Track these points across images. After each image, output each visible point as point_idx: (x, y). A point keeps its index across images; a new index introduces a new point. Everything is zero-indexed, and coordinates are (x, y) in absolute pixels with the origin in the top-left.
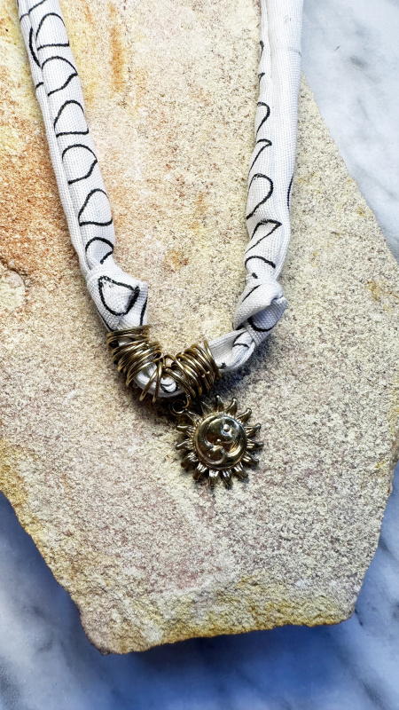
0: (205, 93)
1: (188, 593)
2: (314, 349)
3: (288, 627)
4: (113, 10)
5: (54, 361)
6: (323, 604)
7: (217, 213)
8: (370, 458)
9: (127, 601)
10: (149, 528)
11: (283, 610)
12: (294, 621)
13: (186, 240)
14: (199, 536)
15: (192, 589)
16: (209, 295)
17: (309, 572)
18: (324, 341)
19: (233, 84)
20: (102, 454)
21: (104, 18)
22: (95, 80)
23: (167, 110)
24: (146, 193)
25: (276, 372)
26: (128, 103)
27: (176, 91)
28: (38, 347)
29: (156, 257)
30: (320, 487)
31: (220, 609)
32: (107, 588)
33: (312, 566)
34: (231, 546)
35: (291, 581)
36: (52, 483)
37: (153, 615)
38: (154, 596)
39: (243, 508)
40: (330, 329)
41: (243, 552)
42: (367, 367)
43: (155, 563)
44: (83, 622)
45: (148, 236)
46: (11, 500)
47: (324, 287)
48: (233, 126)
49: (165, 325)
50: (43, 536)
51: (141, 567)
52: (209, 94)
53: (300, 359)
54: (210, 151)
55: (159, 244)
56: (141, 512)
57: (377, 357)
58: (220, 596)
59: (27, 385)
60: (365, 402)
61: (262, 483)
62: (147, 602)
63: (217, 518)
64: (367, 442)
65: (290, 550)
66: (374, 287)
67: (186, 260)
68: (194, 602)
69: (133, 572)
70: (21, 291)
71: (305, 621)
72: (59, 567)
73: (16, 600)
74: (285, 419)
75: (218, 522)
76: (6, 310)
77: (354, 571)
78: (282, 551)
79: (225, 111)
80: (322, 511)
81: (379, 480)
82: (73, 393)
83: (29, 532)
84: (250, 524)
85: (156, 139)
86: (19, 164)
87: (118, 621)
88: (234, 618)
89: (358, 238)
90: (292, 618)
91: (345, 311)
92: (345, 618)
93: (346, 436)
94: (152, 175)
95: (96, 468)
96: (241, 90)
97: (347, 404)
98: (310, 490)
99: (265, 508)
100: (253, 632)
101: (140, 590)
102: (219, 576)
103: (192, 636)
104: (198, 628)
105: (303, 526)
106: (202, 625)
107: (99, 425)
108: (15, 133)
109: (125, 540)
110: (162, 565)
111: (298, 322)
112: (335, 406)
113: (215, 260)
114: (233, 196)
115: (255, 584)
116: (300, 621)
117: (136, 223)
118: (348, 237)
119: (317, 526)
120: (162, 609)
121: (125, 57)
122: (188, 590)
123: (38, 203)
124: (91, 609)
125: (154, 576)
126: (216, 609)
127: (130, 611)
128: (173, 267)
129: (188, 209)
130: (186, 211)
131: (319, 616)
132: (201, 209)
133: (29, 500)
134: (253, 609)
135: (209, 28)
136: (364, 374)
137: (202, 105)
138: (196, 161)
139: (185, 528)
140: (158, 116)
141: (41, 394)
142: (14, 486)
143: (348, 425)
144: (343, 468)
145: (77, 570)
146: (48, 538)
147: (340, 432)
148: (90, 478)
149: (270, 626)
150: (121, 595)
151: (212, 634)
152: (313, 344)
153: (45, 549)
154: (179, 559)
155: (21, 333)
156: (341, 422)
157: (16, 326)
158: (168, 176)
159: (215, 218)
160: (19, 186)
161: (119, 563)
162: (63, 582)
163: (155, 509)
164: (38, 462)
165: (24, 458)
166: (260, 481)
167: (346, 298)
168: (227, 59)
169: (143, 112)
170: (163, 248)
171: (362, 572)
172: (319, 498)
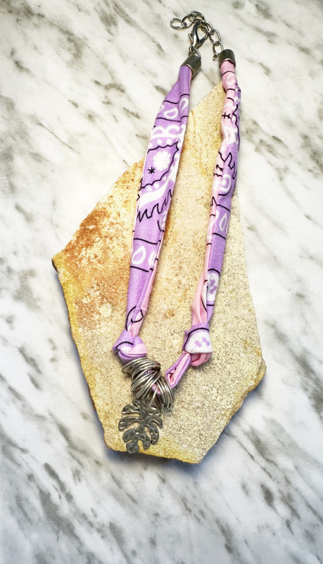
3: (176, 460)
6: (190, 455)
7: (190, 298)
8: (223, 408)
11: (175, 453)
13: (176, 306)
17: (188, 443)
18: (218, 359)
23: (182, 251)
27: (188, 243)
29: (162, 311)
30: (201, 414)
33: (190, 441)
35: (181, 444)
36: (105, 384)
40: (223, 355)
42: (233, 374)
45: (162, 302)
46: (90, 386)
47: (225, 338)
55: (165, 306)
57: (238, 371)
60: (228, 387)
61: (180, 406)
64: (224, 403)
65: (184, 433)
66: (246, 343)
67: (174, 314)
70: (110, 310)
72: (101, 414)
74: (195, 385)
76: (103, 317)
77: (205, 447)
78: (180, 432)
80: (199, 423)
81: (225, 418)
83: (94, 399)
85: (175, 262)
86: (121, 262)
89: (245, 321)
90: (178, 457)
91: (231, 350)
92: (197, 463)
93: (217, 398)
94: (170, 277)
97: (220, 386)
98: (197, 414)
100: (162, 458)
105: (191, 426)
108: (122, 250)
112: (215, 385)
116: (180, 459)
118: (241, 320)
119: (196, 427)
121: (171, 225)
128: (168, 316)
129: (180, 294)
131: (188, 459)
132: (185, 295)
133: (96, 388)
138: (188, 274)
140: (178, 253)
142: (92, 382)
143: (219, 394)
144: (212, 409)
145: (107, 417)
146: (99, 403)
147: (215, 396)
149: (169, 457)
153: (98, 406)
156: (216, 392)
157: (105, 324)
158: (175, 279)
160: (118, 271)
162: (101, 420)
164: (102, 376)
165: (98, 373)
167: (233, 345)
170: (166, 308)
171: (208, 449)
172: (199, 418)
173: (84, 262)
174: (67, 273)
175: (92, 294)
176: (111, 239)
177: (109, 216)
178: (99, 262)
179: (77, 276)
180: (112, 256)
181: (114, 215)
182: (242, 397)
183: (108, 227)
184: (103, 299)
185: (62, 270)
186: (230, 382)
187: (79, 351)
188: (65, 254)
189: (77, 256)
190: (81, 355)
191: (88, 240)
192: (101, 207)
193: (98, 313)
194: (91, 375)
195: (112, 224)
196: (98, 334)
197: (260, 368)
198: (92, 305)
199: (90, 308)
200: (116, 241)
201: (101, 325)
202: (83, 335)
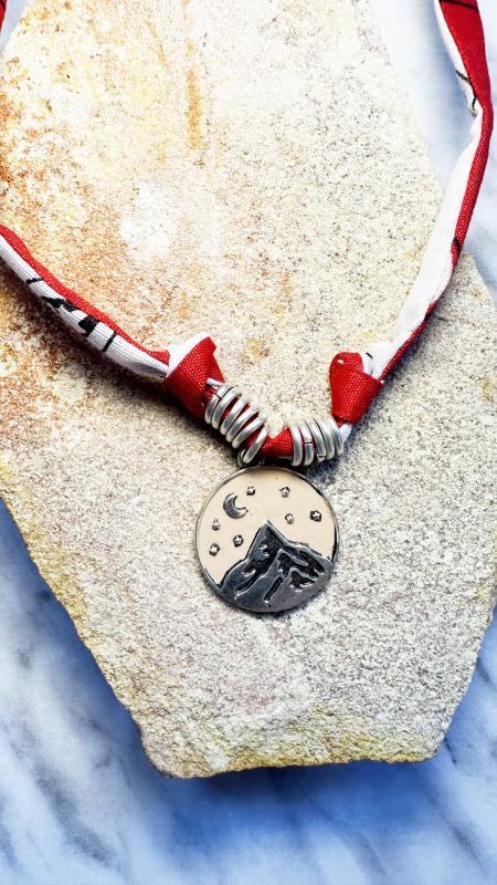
0: (296, 148)
1: (258, 719)
2: (411, 456)
3: (366, 762)
4: (190, 48)
5: (117, 463)
6: (405, 740)
7: (304, 295)
8: (468, 582)
9: (192, 724)
10: (217, 649)
11: (361, 744)
12: (373, 756)
13: (268, 326)
14: (271, 660)
15: (261, 716)
16: (293, 392)
17: (392, 705)
18: (423, 447)
19: (330, 137)
20: (167, 567)
21: (180, 59)
22: (168, 135)
23: (250, 170)
24: (223, 271)
25: (366, 482)
26: (206, 163)
27: (262, 147)
28: (101, 447)
29: (232, 347)
30: (409, 613)
31: (292, 738)
32: (170, 710)
33: (395, 699)
34: (307, 672)
35: (372, 714)
36: (114, 595)
37: (219, 741)
38: (220, 721)
39: (321, 631)
40: (430, 433)
41: (319, 679)
42: (472, 478)
43: (223, 686)
44: (144, 743)
45: (224, 323)
46: (70, 612)
47: (427, 383)
48: (328, 188)
50: (103, 651)
51: (207, 689)
52: (301, 150)
53: (394, 467)
54: (299, 219)
55: (237, 332)
56: (209, 631)
57: (484, 467)
58: (292, 725)
59: (88, 488)
60: (467, 519)
61: (343, 605)
62: (213, 727)
63: (292, 641)
64: (465, 566)
65: (372, 680)
66: (487, 385)
67: (267, 350)
68: (263, 729)
69: (199, 694)
70: (82, 382)
71: (385, 757)
72: (121, 686)
73: (73, 713)
74: (372, 534)
75: (293, 645)
76: (66, 404)
77: (443, 706)
78: (362, 681)
79: (319, 170)
80: (410, 639)
81: (478, 608)
82: (136, 499)
83: (88, 646)
84: (327, 651)
85: (237, 207)
86: (81, 237)
87: (182, 744)
88: (306, 749)
89: (470, 325)
90: (371, 753)
91: (450, 413)
92: (429, 756)
93: (442, 556)
94: (232, 250)
95: (161, 581)
96: (339, 143)
97: (445, 521)
98: (398, 616)
99: (345, 633)
100: (326, 766)
101: (206, 713)
102: (291, 704)
103: (260, 765)
104: (268, 757)
105: (387, 655)
106: (272, 754)
107: (165, 535)
108: (77, 201)
109: (190, 660)
110: (230, 689)
111: (394, 425)
112: (431, 522)
113: (300, 351)
114: (325, 274)
115: (332, 715)
116: (379, 756)
117: (212, 307)
118: (458, 324)
119: (403, 655)
120: (229, 735)
121: (203, 107)
122: (257, 717)
123: (102, 283)
124: (153, 731)
125: (221, 700)
126: (288, 738)
127: (194, 734)
128: (252, 359)
129: (271, 290)
130: (270, 292)
131: (400, 752)
132: (286, 291)
133: (90, 611)
134: (328, 740)
135: (304, 66)
136: (468, 487)
137: (292, 163)
138: (283, 232)
139: (257, 650)
140: (240, 178)
141: (103, 498)
142: (73, 596)
143: (446, 544)
144: (436, 593)
146: (108, 653)
147: (435, 552)
148: (154, 592)
149: (346, 760)
150: (185, 718)
151: (282, 764)
152: (410, 451)
153: (105, 665)
154: (249, 683)
155: (82, 430)
156: (437, 541)
157: (77, 422)
158: (250, 251)
159: (302, 301)
160: (80, 264)
161: (183, 684)
162: (123, 701)
163: (224, 629)
164: (99, 573)
165: (84, 567)
166: (341, 603)
167: (452, 398)
168: (324, 106)
169: (222, 173)
170: (241, 337)
171: (452, 708)
172: (407, 625)
175: (18, 347)
176: (40, 177)
177: (18, 115)
180: (52, 227)
181: (34, 108)
183: (22, 145)
186: (471, 501)
187: (16, 518)
190: (24, 528)
193: (49, 396)
194: (66, 577)
195: (33, 133)
196: (60, 454)
199: (20, 389)
200: (54, 181)
201: (65, 429)
202: (16, 469)
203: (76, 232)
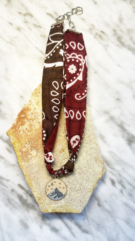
1: (56, 206)
6: (77, 210)
8: (89, 189)
9: (46, 205)
11: (71, 210)
13: (65, 147)
17: (76, 205)
18: (85, 168)
28: (37, 163)
29: (59, 150)
30: (80, 192)
32: (44, 203)
35: (73, 206)
36: (37, 186)
37: (50, 208)
38: (51, 205)
40: (87, 165)
42: (92, 173)
44: (39, 207)
45: (58, 146)
47: (87, 158)
49: (59, 162)
53: (80, 170)
55: (60, 147)
57: (94, 171)
58: (61, 207)
59: (35, 169)
60: (90, 179)
64: (89, 186)
66: (96, 159)
67: (64, 151)
70: (36, 153)
72: (37, 199)
76: (33, 156)
78: (72, 201)
80: (80, 196)
81: (90, 192)
82: (42, 172)
83: (33, 193)
87: (45, 208)
88: (63, 210)
89: (95, 149)
91: (90, 163)
92: (80, 213)
97: (87, 179)
98: (78, 192)
102: (61, 204)
105: (76, 198)
106: (58, 210)
112: (85, 179)
115: (67, 206)
116: (73, 212)
118: (93, 149)
119: (78, 199)
120: (52, 207)
124: (41, 206)
125: (51, 202)
126: (60, 208)
127: (47, 207)
128: (62, 152)
129: (66, 141)
133: (33, 188)
134: (66, 209)
140: (63, 123)
141: (37, 171)
142: (31, 185)
143: (87, 183)
144: (84, 190)
145: (39, 200)
146: (35, 194)
147: (85, 184)
149: (68, 212)
152: (83, 168)
153: (35, 196)
155: (35, 160)
156: (85, 182)
158: (63, 135)
160: (38, 134)
162: (37, 201)
164: (35, 182)
165: (33, 181)
167: (90, 160)
171: (84, 206)
172: (79, 194)
173: (21, 132)
174: (14, 138)
175: (27, 146)
176: (33, 120)
177: (30, 110)
178: (29, 131)
179: (19, 139)
180: (34, 128)
181: (33, 109)
182: (97, 182)
183: (30, 115)
184: (32, 148)
185: (11, 137)
186: (91, 177)
187: (24, 173)
188: (12, 130)
189: (18, 130)
190: (25, 174)
191: (22, 122)
192: (26, 106)
193: (31, 154)
194: (30, 182)
195: (32, 113)
196: (31, 164)
197: (103, 169)
198: (27, 151)
199: (26, 153)
200: (35, 121)
201: (32, 160)
202: (24, 165)
203: (37, 130)
